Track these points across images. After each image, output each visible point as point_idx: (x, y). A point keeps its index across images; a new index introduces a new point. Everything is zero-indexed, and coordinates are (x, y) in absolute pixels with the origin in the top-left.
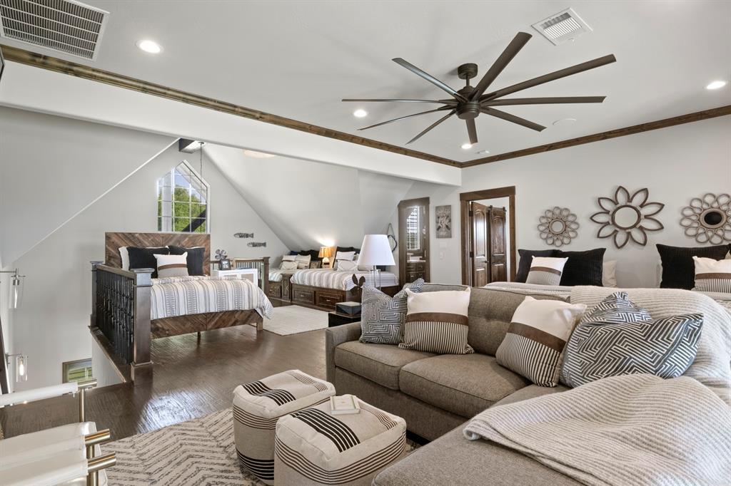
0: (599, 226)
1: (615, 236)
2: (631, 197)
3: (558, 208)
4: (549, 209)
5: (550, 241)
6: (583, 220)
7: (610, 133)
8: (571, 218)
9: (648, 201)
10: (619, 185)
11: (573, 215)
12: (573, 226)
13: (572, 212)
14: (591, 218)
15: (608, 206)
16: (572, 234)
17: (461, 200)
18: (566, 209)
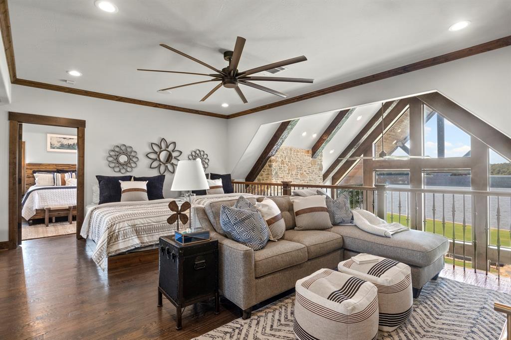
0: (151, 161)
1: (160, 167)
2: (168, 145)
3: (124, 145)
4: (117, 145)
5: (117, 169)
6: (141, 156)
7: (159, 104)
8: (133, 154)
9: (175, 149)
10: (162, 138)
11: (135, 152)
12: (135, 159)
13: (134, 150)
14: (147, 155)
15: (156, 149)
16: (133, 165)
17: (9, 119)
18: (131, 147)
